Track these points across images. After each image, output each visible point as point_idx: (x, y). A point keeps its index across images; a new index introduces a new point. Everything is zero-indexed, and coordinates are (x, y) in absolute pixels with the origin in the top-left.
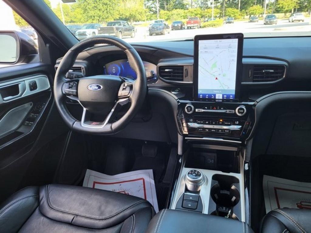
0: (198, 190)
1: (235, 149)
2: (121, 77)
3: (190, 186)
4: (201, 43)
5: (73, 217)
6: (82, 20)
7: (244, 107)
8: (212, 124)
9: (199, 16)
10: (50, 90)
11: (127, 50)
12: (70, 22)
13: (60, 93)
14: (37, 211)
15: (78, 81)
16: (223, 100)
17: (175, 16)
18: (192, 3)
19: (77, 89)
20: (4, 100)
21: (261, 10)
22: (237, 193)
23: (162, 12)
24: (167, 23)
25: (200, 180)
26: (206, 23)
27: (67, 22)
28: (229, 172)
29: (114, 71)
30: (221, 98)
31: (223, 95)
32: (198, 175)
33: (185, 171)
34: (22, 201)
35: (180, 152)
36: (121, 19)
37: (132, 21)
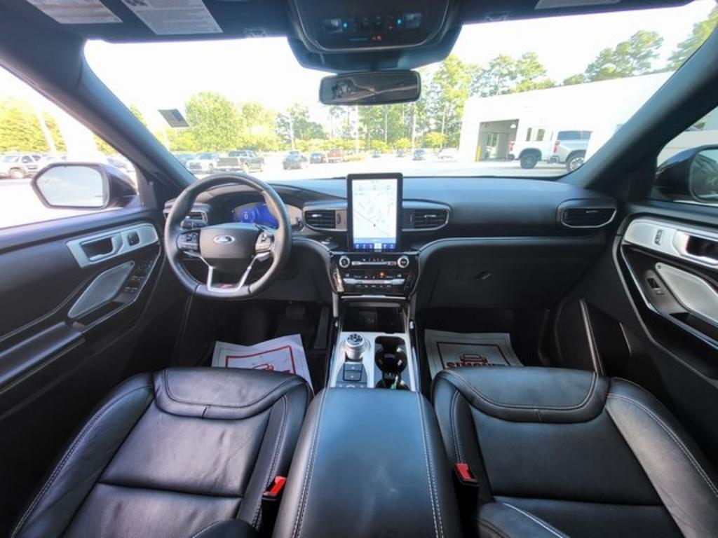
0: (361, 357)
1: (397, 305)
2: (258, 226)
3: (351, 354)
4: (355, 183)
5: (204, 408)
6: (194, 147)
7: (406, 258)
8: (371, 279)
9: (340, 148)
10: (159, 243)
11: (265, 192)
12: (177, 150)
13: (175, 248)
14: (153, 406)
15: (199, 232)
16: (383, 250)
17: (313, 147)
18: (332, 132)
19: (198, 242)
20: (91, 261)
21: (409, 143)
22: (403, 356)
23: (298, 141)
24: (304, 154)
25: (361, 346)
26: (351, 157)
27: (173, 150)
28: (392, 333)
29: (246, 217)
30: (380, 247)
31: (383, 244)
32: (360, 339)
33: (343, 336)
34: (128, 396)
35: (335, 314)
36: (247, 148)
37: (260, 151)
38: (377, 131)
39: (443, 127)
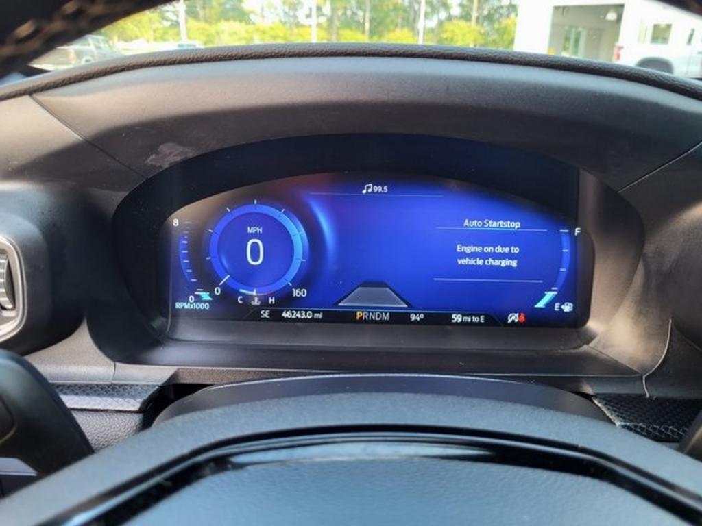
18: (262, 10)
23: (194, 24)
37: (116, 39)
38: (349, 13)
39: (475, 14)
